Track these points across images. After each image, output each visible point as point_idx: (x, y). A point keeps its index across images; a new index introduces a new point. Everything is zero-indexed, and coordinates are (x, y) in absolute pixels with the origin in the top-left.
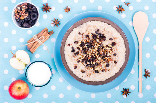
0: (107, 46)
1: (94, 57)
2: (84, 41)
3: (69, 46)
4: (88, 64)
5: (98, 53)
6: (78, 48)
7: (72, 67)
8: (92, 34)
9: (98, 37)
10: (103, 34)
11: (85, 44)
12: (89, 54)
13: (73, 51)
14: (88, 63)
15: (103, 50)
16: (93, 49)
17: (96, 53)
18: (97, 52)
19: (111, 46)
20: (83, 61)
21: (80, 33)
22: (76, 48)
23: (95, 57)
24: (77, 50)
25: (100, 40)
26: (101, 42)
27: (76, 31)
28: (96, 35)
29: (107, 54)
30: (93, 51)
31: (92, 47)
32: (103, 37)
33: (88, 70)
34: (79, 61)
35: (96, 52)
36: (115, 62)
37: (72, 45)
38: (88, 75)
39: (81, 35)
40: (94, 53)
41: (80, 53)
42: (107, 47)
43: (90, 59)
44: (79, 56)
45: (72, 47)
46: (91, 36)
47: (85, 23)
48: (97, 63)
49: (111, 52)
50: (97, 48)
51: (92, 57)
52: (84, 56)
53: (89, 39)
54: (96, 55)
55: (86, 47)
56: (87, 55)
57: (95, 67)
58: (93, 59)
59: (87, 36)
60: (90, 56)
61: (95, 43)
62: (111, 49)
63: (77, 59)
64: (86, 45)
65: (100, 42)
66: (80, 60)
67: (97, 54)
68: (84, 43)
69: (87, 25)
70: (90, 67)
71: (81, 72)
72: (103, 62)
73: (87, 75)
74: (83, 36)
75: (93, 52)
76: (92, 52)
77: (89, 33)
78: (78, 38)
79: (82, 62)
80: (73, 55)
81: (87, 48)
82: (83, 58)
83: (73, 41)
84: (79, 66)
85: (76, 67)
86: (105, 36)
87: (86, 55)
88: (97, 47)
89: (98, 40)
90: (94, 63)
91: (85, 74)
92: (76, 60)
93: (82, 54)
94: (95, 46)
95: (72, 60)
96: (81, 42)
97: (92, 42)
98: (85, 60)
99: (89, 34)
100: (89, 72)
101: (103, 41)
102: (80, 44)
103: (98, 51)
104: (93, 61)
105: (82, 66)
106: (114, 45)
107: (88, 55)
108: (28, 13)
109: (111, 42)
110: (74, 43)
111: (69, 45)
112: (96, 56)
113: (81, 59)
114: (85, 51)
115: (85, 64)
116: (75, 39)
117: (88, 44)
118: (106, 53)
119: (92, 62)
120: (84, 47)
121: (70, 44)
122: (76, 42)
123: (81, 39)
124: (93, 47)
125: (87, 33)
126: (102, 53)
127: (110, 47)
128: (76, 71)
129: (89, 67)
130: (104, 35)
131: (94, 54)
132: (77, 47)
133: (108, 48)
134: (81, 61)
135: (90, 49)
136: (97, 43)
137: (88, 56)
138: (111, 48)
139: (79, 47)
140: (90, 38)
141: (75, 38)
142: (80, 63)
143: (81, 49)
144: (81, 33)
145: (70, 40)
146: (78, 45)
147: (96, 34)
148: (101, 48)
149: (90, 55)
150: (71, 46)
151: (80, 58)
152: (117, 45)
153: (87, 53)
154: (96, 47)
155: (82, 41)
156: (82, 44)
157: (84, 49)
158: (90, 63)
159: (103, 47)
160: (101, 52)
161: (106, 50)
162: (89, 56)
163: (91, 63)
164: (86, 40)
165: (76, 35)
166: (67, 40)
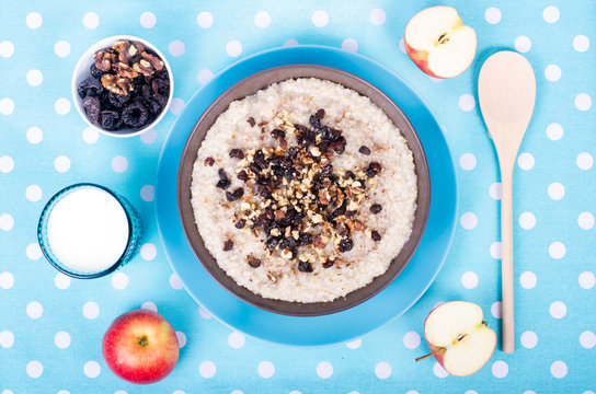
0: (350, 175)
1: (299, 210)
2: (265, 151)
3: (211, 164)
4: (274, 237)
5: (314, 197)
6: (243, 176)
7: (214, 245)
8: (296, 126)
9: (318, 138)
10: (336, 128)
11: (266, 164)
12: (281, 198)
13: (224, 182)
14: (275, 232)
15: (334, 188)
16: (298, 183)
17: (307, 197)
18: (309, 194)
19: (361, 175)
20: (257, 223)
21: (252, 122)
22: (235, 176)
23: (303, 211)
24: (237, 183)
25: (324, 151)
26: (327, 157)
27: (237, 112)
28: (310, 131)
29: (345, 203)
30: (296, 190)
31: (294, 174)
32: (335, 141)
33: (272, 259)
34: (241, 224)
35: (305, 194)
36: (376, 236)
37: (220, 161)
38: (273, 278)
39: (256, 126)
40: (299, 196)
41: (247, 193)
42: (346, 178)
43: (282, 219)
44: (245, 206)
45: (221, 172)
46: (291, 132)
47: (275, 85)
48: (306, 234)
49: (360, 197)
50: (311, 178)
51: (291, 210)
52: (263, 206)
53: (283, 142)
54: (307, 205)
55: (269, 173)
56: (272, 204)
57: (300, 249)
58: (294, 218)
59: (279, 134)
60: (285, 209)
61: (305, 162)
62: (363, 186)
63: (235, 215)
64: (273, 168)
65: (324, 160)
66: (245, 218)
67: (310, 201)
68: (266, 158)
69: (279, 92)
70: (281, 248)
71: (246, 265)
72: (328, 231)
73: (270, 278)
74: (263, 131)
75: (294, 193)
76: (290, 192)
77: (285, 123)
78: (245, 137)
79: (252, 228)
80: (222, 200)
81: (275, 177)
82: (258, 213)
83: (224, 151)
84: (242, 240)
85: (229, 245)
86: (342, 139)
87: (269, 201)
88: (311, 174)
89: (315, 152)
90: (296, 235)
91: (261, 271)
92: (231, 220)
93: (257, 198)
94: (305, 171)
95: (216, 219)
96: (253, 152)
97: (295, 156)
98: (265, 222)
99: (286, 127)
100: (275, 264)
101: (335, 154)
102: (251, 159)
103: (314, 191)
104: (294, 227)
105: (251, 243)
106: (376, 173)
107: (277, 202)
109: (366, 159)
110: (227, 155)
111: (210, 161)
112: (307, 208)
113: (251, 217)
114: (267, 186)
115: (262, 235)
116: (235, 143)
117: (279, 163)
118: (341, 201)
119: (288, 229)
120: (265, 172)
121: (215, 157)
122: (237, 153)
123: (256, 144)
124: (298, 174)
125: (279, 122)
126: (329, 197)
127: (360, 180)
128: (229, 258)
129: (277, 248)
130: (340, 132)
131: (299, 200)
132: (239, 171)
133: (350, 181)
134: (250, 223)
135: (285, 182)
136: (311, 161)
137: (274, 207)
138: (362, 182)
139: (246, 170)
140: (288, 141)
141: (234, 137)
142: (247, 231)
143: (253, 181)
144: (258, 121)
145: (216, 144)
146: (243, 164)
147: (312, 129)
148: (327, 179)
149: (283, 202)
150: (216, 167)
151: (248, 213)
152: (385, 174)
153: (274, 195)
154: (307, 177)
155: (257, 152)
156: (258, 163)
157: (261, 180)
158: (283, 233)
159: (334, 179)
160: (325, 195)
161: (343, 189)
162: (279, 208)
163: (287, 235)
164: (269, 145)
165: (237, 125)
166: (203, 143)
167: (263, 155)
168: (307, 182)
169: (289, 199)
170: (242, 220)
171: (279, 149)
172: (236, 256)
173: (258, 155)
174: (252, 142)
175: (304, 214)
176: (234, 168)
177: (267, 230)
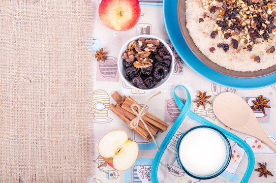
1: (255, 16)
2: (219, 19)
3: (214, 49)
4: (264, 34)
5: (252, 6)
6: (227, 36)
7: (254, 67)
11: (225, 22)
12: (246, 21)
13: (225, 47)
14: (261, 32)
16: (241, 10)
17: (250, 9)
18: (250, 7)
20: (253, 39)
21: (201, 20)
22: (225, 40)
24: (229, 41)
27: (193, 26)
30: (245, 13)
31: (237, 10)
34: (250, 48)
35: (249, 10)
37: (213, 44)
39: (204, 19)
40: (248, 13)
41: (235, 37)
43: (257, 26)
44: (242, 41)
45: (219, 46)
46: (215, 3)
47: (186, 2)
48: (268, 18)
50: (243, 2)
51: (255, 19)
52: (246, 32)
53: (219, 8)
55: (232, 21)
56: (247, 27)
57: (274, 24)
58: (259, 19)
59: (213, 9)
60: (253, 22)
61: (233, 1)
63: (245, 48)
64: (229, 19)
66: (248, 44)
67: (253, 9)
68: (222, 20)
70: (270, 32)
71: (271, 55)
72: (272, 6)
74: (208, 17)
76: (245, 16)
77: (209, 4)
78: (207, 27)
79: (254, 43)
80: (233, 52)
81: (235, 20)
82: (248, 36)
83: (209, 39)
84: (258, 50)
85: (257, 59)
87: (245, 28)
88: (241, 1)
90: (267, 22)
92: (246, 52)
93: (241, 34)
94: (238, 3)
95: (241, 60)
96: (217, 25)
97: (228, 6)
98: (254, 35)
99: (211, 4)
102: (220, 28)
103: (248, 4)
104: (263, 22)
105: (260, 47)
107: (247, 25)
108: (152, 61)
110: (212, 40)
111: (212, 50)
112: (256, 11)
113: (249, 41)
114: (238, 26)
115: (261, 39)
116: (207, 34)
117: (229, 14)
119: (263, 25)
120: (230, 23)
121: (211, 46)
122: (214, 35)
123: (213, 22)
124: (238, 8)
125: (207, 7)
128: (263, 62)
129: (270, 35)
131: (250, 13)
132: (223, 37)
134: (251, 43)
135: (238, 16)
137: (249, 27)
139: (225, 33)
140: (219, 6)
141: (204, 33)
142: (255, 46)
143: (232, 32)
144: (202, 17)
146: (221, 34)
149: (248, 22)
151: (246, 42)
153: (243, 24)
154: (241, 4)
155: (217, 24)
156: (223, 25)
157: (232, 28)
158: (264, 28)
162: (251, 25)
163: (266, 27)
164: (218, 16)
165: (199, 29)
166: (201, 50)
167: (220, 21)
168: (244, 5)
169: (248, 18)
170: (248, 46)
171: (221, 11)
172: (264, 58)
173: (219, 23)
174: (211, 25)
175: (258, 14)
176: (220, 38)
177: (258, 36)
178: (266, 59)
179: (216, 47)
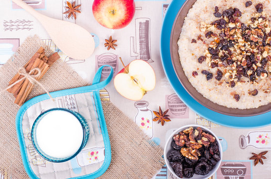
0: (253, 19)
1: (249, 54)
2: (211, 46)
3: (197, 74)
4: (251, 75)
5: (249, 43)
6: (214, 65)
7: (231, 103)
8: (212, 24)
9: (226, 19)
10: (228, 8)
11: (217, 50)
12: (238, 57)
13: (209, 76)
14: (249, 72)
15: (253, 30)
16: (237, 44)
17: (247, 46)
18: (247, 44)
19: (257, 15)
20: (239, 76)
21: (194, 41)
22: (210, 68)
23: (251, 53)
24: (214, 71)
25: (234, 21)
26: (238, 22)
27: (184, 45)
28: (220, 20)
29: (264, 33)
30: (240, 48)
31: (233, 42)
32: (233, 14)
33: (261, 83)
34: (233, 84)
35: (245, 46)
37: (198, 69)
38: (268, 91)
39: (197, 41)
40: (243, 49)
41: (222, 69)
42: (253, 22)
43: (247, 65)
44: (227, 75)
45: (203, 72)
46: (213, 28)
47: (186, 18)
48: (262, 60)
49: (267, 23)
50: (241, 37)
51: (247, 57)
52: (234, 68)
53: (215, 35)
54: (250, 49)
55: (224, 53)
56: (237, 63)
57: (266, 69)
58: (251, 59)
59: (209, 34)
60: (244, 59)
61: (232, 33)
62: (264, 18)
63: (228, 83)
64: (222, 49)
65: (238, 24)
66: (232, 80)
67: (250, 46)
68: (214, 48)
69: (191, 19)
70: (259, 75)
71: (252, 98)
73: (266, 92)
74: (202, 40)
75: (241, 50)
76: (238, 51)
77: (207, 28)
78: (198, 50)
79: (239, 81)
80: (216, 83)
81: (227, 52)
82: (235, 72)
83: (195, 63)
84: (241, 89)
85: (237, 97)
86: (235, 9)
87: (234, 63)
88: (239, 35)
89: (231, 25)
90: (259, 64)
91: (261, 94)
92: (228, 87)
93: (228, 68)
94: (235, 36)
95: (220, 93)
96: (207, 52)
97: (225, 36)
98: (241, 73)
99: (209, 29)
100: (263, 85)
101: (239, 18)
102: (209, 55)
103: (247, 40)
104: (255, 63)
105: (244, 87)
106: (262, 8)
107: (238, 60)
109: (252, 8)
110: (198, 64)
111: (195, 74)
112: (252, 50)
113: (234, 77)
114: (228, 59)
115: (247, 79)
116: (196, 56)
117: (222, 44)
118: (262, 33)
119: (254, 66)
120: (221, 54)
121: (195, 70)
122: (201, 59)
123: (205, 47)
124: (234, 41)
125: (204, 30)
126: (256, 36)
127: (259, 18)
128: (242, 102)
129: (257, 77)
130: (231, 8)
131: (245, 50)
132: (210, 65)
133: (256, 22)
134: (236, 80)
135: (232, 49)
136: (234, 31)
137: (239, 63)
138: (261, 17)
139: (213, 61)
140: (216, 33)
141: (193, 54)
142: (239, 84)
143: (220, 63)
144: (196, 38)
145: (189, 64)
146: (208, 61)
147: (220, 18)
148: (247, 31)
149: (240, 58)
151: (231, 77)
152: (265, 5)
153: (234, 59)
154: (239, 38)
155: (209, 50)
156: (214, 53)
157: (222, 59)
158: (253, 69)
159: (249, 28)
160: (253, 37)
161: (257, 28)
162: (241, 62)
163: (256, 68)
164: (212, 42)
165: (189, 49)
166: (184, 70)
167: (212, 48)
168: (241, 40)
169: (241, 54)
170: (231, 82)
171: (216, 39)
172: (244, 99)
173: (210, 50)
174: (201, 49)
175: (253, 53)
176: (206, 65)
177: (245, 75)
178: (246, 99)
179: (199, 73)
